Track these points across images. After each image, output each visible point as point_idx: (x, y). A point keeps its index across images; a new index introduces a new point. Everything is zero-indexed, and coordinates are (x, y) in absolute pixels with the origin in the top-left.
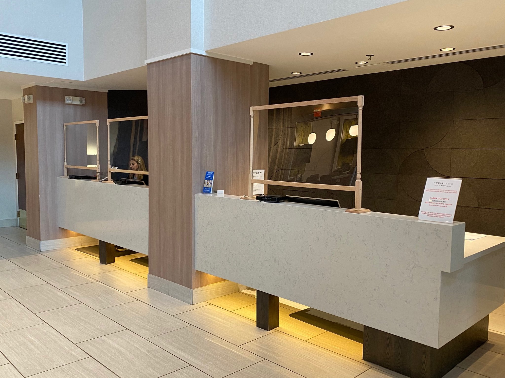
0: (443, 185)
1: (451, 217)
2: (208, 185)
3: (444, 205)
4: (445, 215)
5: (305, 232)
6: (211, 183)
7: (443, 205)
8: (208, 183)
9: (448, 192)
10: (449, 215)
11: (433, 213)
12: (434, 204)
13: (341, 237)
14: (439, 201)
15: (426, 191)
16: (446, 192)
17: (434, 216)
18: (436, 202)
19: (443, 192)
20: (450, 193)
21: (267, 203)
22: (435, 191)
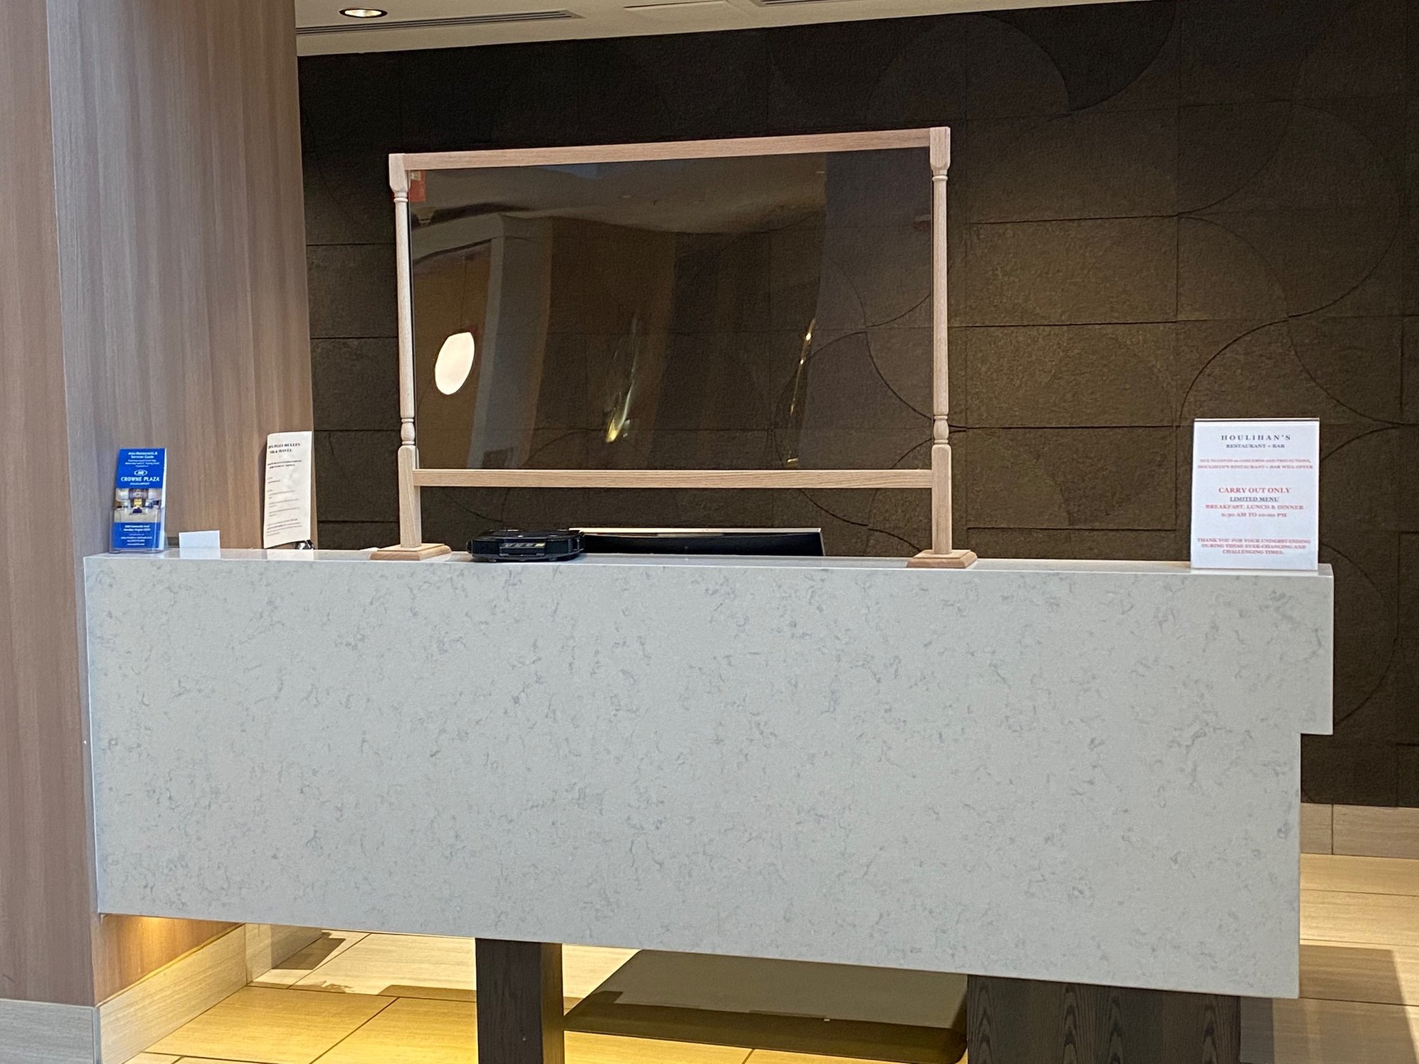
0: (1256, 442)
1: (1306, 549)
2: (138, 511)
3: (1276, 512)
4: (1288, 544)
5: (730, 664)
6: (158, 503)
7: (1270, 511)
8: (138, 504)
9: (1279, 467)
10: (1300, 542)
11: (1241, 541)
12: (1240, 511)
13: (900, 662)
14: (1255, 499)
15: (1200, 467)
16: (1272, 467)
17: (1248, 549)
18: (1245, 504)
19: (1263, 467)
20: (1288, 467)
21: (527, 567)
22: (1232, 467)
